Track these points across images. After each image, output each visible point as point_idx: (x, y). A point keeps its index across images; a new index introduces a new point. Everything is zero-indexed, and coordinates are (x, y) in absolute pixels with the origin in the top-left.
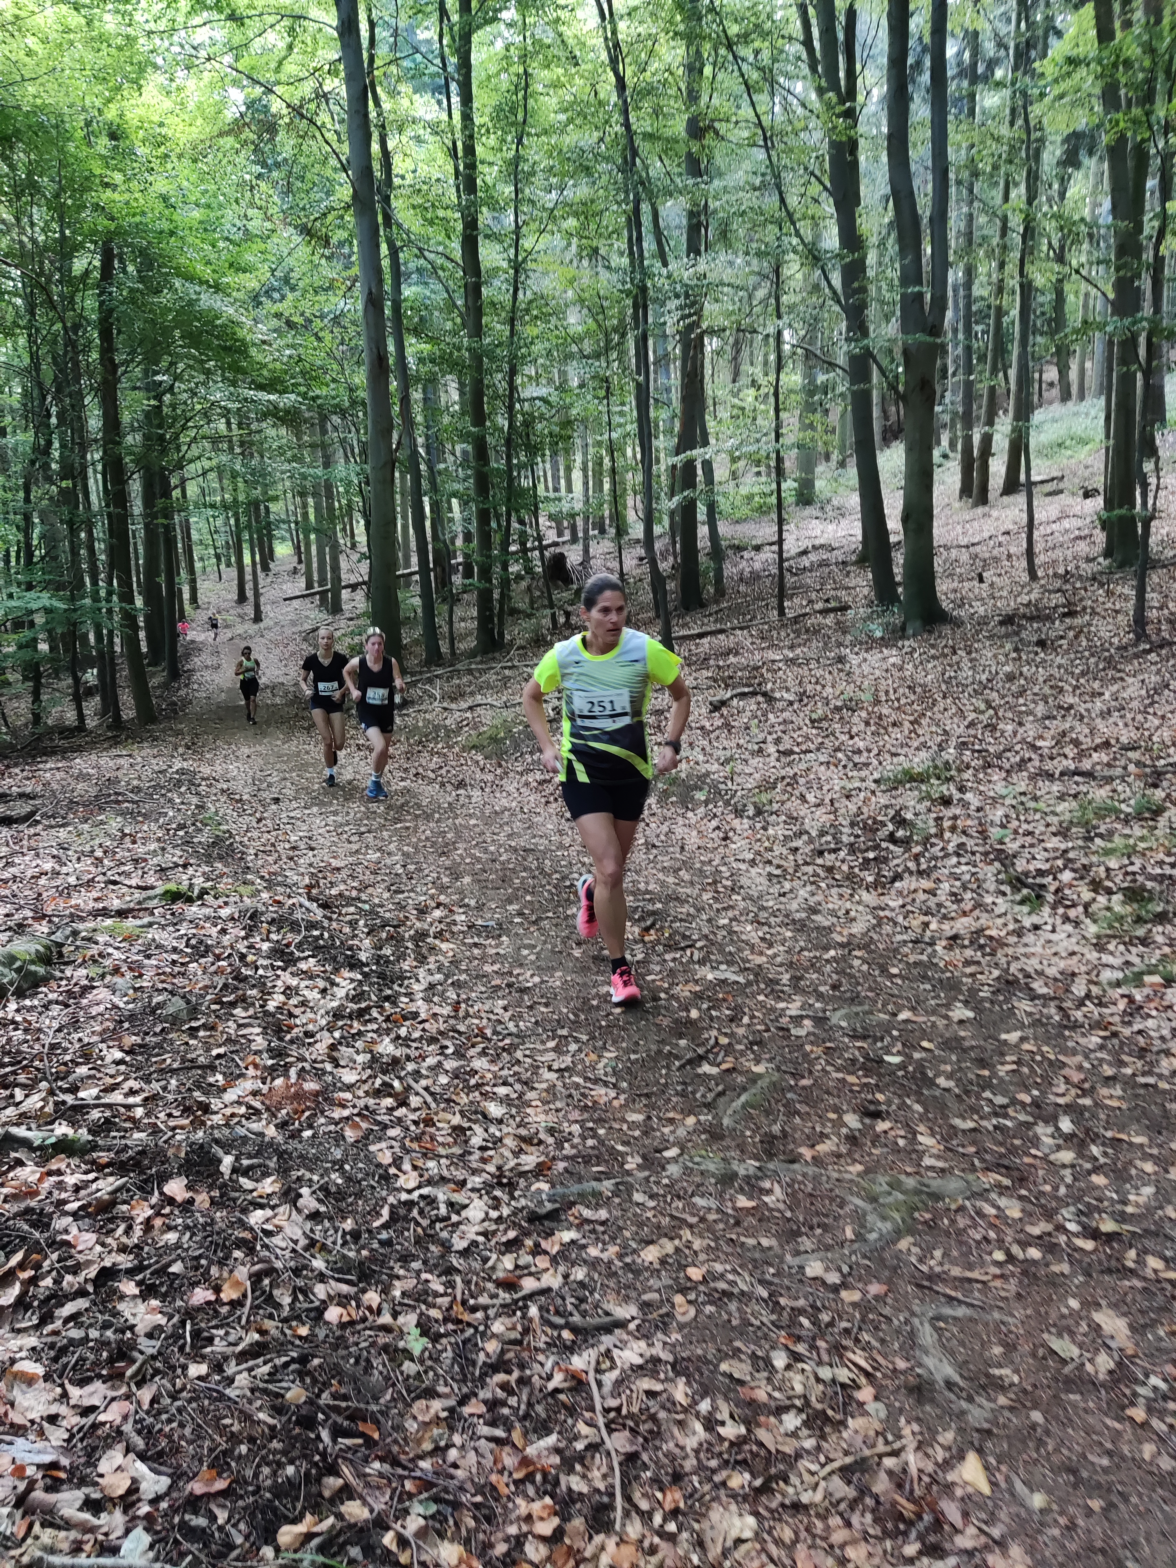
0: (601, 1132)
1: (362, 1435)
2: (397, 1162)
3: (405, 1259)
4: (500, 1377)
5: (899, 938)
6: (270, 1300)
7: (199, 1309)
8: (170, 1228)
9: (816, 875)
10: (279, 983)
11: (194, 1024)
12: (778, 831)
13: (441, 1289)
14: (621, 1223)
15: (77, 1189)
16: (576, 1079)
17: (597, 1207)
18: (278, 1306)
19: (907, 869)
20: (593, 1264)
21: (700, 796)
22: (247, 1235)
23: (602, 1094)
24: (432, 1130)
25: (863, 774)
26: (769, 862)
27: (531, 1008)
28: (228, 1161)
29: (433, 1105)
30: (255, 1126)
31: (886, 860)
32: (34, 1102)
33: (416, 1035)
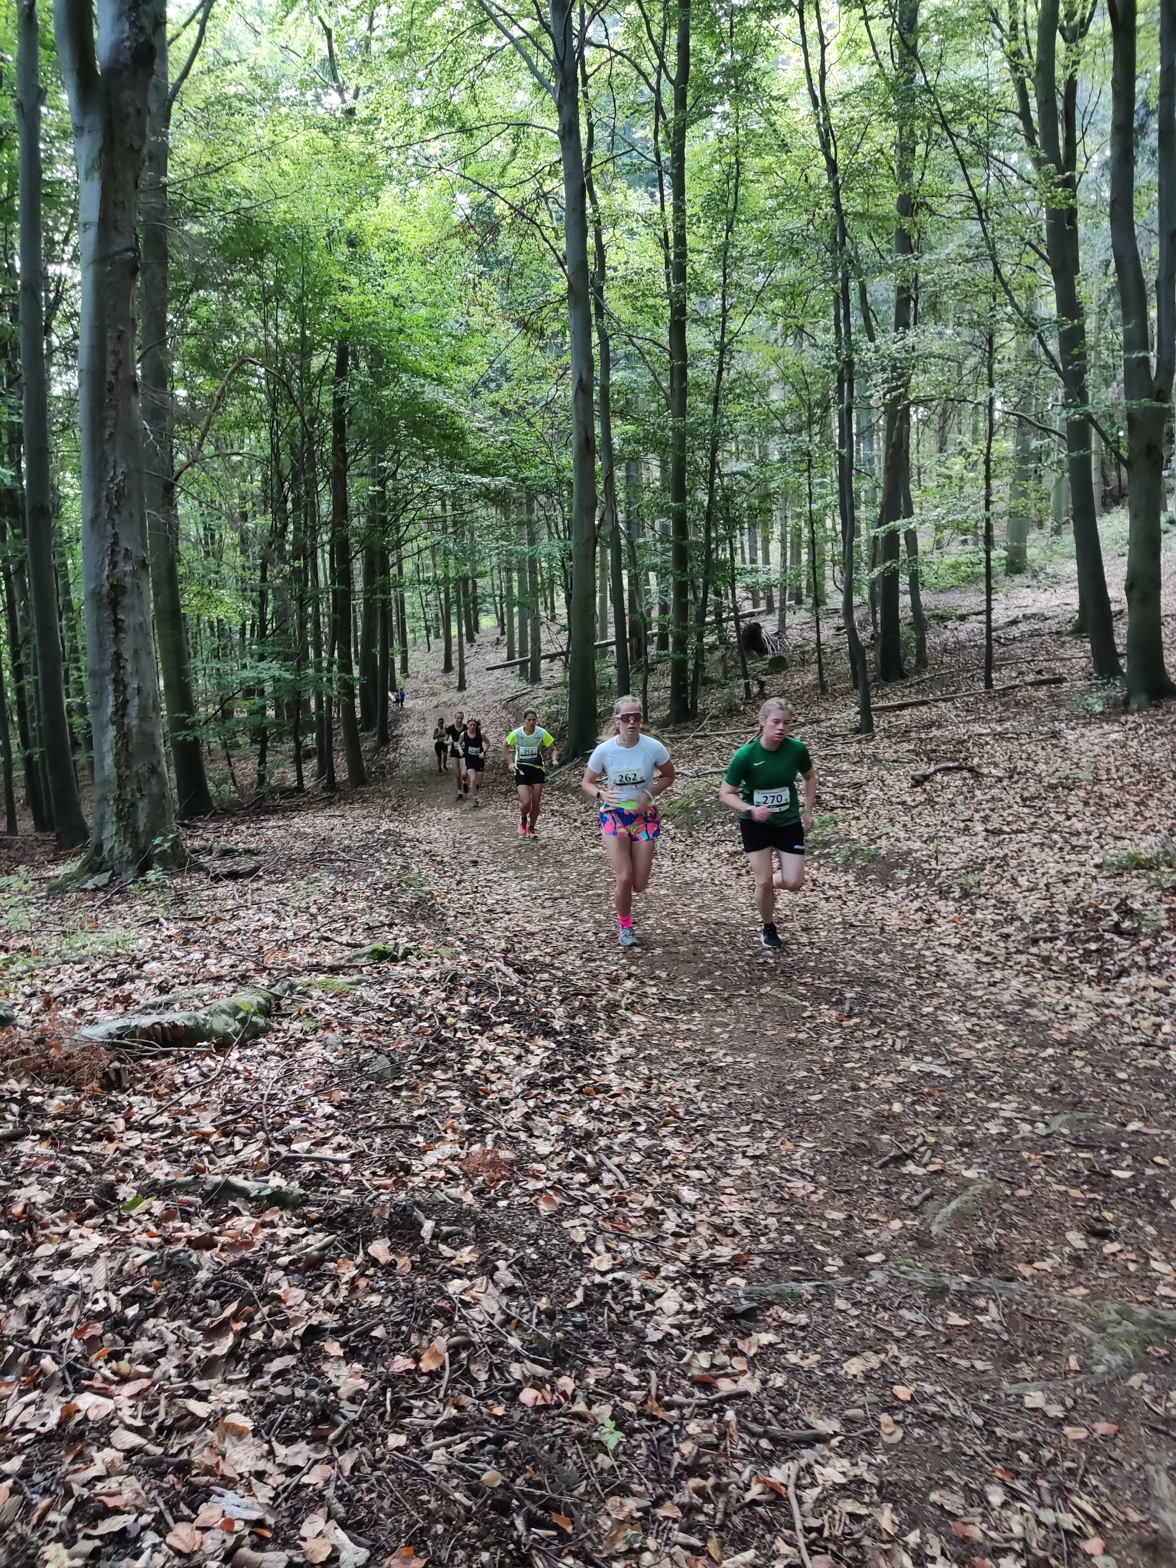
0: (799, 1228)
1: (555, 1527)
2: (590, 1241)
3: (600, 1345)
4: (695, 1482)
5: (1126, 1039)
6: (467, 1374)
7: (399, 1377)
8: (373, 1291)
9: (1029, 965)
10: (476, 1047)
11: (398, 1083)
12: (987, 915)
13: (635, 1381)
14: (821, 1330)
15: (289, 1242)
16: (772, 1168)
17: (796, 1310)
18: (475, 1382)
19: (1135, 964)
20: (793, 1371)
21: (902, 875)
22: (444, 1304)
23: (799, 1187)
24: (625, 1210)
25: (1082, 858)
26: (978, 948)
27: (723, 1088)
28: (428, 1226)
29: (626, 1184)
30: (455, 1192)
31: (1110, 953)
32: (251, 1152)
33: (609, 1109)
